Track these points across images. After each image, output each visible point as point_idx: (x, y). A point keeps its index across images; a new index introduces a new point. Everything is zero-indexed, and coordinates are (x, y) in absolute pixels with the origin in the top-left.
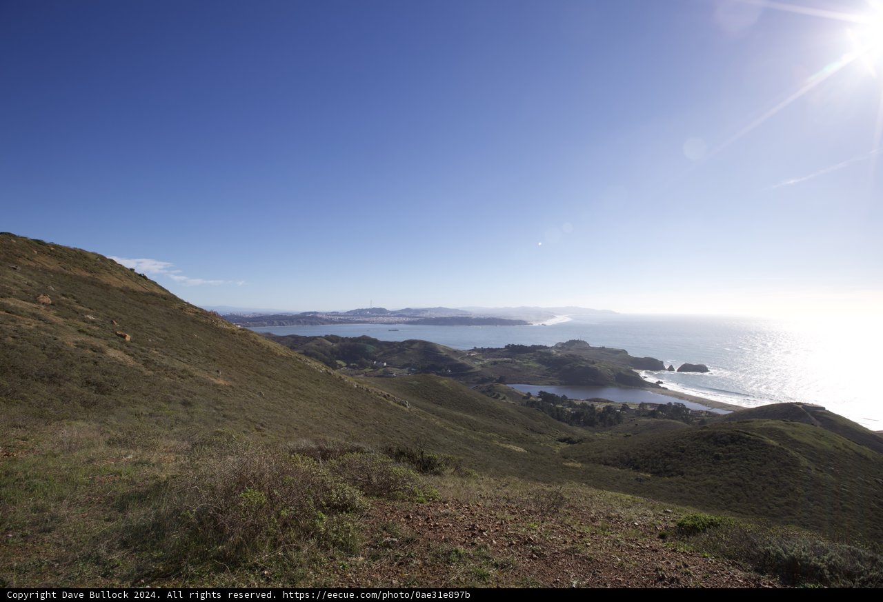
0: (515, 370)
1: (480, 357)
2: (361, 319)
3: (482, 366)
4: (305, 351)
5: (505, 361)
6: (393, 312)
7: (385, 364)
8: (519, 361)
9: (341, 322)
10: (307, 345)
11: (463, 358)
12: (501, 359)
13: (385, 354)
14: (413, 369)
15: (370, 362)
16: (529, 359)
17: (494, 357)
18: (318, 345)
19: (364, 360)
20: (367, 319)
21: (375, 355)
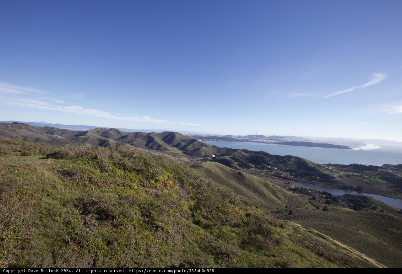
0: (366, 183)
1: (336, 170)
2: (252, 140)
3: (340, 177)
4: (233, 157)
5: (355, 175)
6: (268, 137)
7: (276, 168)
8: (366, 176)
9: (243, 141)
10: (234, 153)
11: (324, 170)
12: (351, 173)
13: (274, 162)
14: (293, 173)
15: (267, 166)
16: (374, 176)
17: (345, 171)
18: (239, 154)
19: (264, 164)
20: (255, 140)
21: (269, 163)
